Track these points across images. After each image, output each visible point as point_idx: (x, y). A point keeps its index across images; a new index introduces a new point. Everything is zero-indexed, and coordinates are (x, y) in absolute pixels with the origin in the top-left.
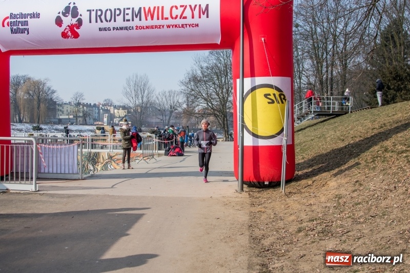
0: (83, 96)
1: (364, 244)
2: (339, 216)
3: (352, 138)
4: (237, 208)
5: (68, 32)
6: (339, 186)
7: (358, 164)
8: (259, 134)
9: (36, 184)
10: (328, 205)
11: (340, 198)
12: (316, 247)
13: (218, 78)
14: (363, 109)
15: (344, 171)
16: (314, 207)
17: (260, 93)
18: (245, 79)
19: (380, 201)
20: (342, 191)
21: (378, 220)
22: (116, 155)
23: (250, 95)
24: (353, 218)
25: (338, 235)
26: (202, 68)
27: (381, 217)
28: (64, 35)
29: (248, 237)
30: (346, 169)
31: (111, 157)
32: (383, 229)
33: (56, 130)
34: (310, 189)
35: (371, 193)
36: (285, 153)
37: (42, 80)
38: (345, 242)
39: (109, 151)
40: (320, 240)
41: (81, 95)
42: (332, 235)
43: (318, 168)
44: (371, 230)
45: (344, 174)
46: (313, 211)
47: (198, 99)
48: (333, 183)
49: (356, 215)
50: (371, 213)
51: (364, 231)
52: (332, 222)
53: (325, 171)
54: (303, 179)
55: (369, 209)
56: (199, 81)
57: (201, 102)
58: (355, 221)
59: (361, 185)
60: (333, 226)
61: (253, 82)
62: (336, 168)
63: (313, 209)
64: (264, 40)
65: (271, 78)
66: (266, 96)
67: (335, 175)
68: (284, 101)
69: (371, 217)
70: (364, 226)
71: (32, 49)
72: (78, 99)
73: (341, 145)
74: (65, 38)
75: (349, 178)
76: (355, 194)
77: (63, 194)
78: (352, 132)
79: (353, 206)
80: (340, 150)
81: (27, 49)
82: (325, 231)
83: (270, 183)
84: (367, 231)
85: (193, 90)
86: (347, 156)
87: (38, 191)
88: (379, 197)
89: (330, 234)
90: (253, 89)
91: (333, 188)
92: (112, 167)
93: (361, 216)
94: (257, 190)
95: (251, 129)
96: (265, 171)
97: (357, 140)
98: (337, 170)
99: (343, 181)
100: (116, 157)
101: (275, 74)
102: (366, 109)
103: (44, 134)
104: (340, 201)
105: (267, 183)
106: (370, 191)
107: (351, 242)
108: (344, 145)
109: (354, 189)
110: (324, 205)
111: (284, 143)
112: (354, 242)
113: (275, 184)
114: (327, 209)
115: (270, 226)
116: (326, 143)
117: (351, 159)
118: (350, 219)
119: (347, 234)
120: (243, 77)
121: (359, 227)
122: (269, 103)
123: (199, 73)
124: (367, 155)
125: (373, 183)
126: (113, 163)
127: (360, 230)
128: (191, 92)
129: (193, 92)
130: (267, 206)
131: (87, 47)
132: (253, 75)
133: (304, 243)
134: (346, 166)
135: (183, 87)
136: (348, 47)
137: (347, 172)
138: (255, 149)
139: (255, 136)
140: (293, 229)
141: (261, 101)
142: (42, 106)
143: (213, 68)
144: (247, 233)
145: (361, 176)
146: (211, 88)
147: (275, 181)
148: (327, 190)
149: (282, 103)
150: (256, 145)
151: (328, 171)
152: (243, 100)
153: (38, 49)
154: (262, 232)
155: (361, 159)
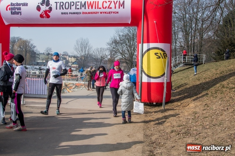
0: (51, 50)
1: (208, 141)
2: (195, 124)
3: (204, 79)
4: (137, 118)
5: (43, 14)
6: (196, 107)
7: (207, 94)
8: (151, 76)
9: (23, 100)
10: (189, 117)
11: (196, 114)
12: (181, 142)
13: (129, 42)
14: (211, 62)
15: (199, 98)
16: (181, 119)
17: (152, 52)
18: (144, 44)
19: (218, 117)
20: (197, 110)
21: (217, 127)
22: (70, 84)
23: (147, 53)
24: (203, 126)
25: (194, 135)
26: (120, 35)
27: (218, 126)
28: (41, 16)
29: (143, 135)
30: (200, 97)
31: (66, 85)
32: (219, 133)
33: (36, 68)
34: (179, 107)
35: (214, 111)
36: (166, 87)
37: (28, 40)
38: (197, 139)
39: (65, 82)
40: (184, 138)
41: (50, 49)
42: (191, 135)
43: (184, 96)
44: (213, 133)
45: (199, 99)
46: (180, 121)
47: (117, 53)
48: (192, 105)
49: (205, 124)
50: (213, 123)
51: (209, 134)
52: (191, 127)
53: (188, 98)
54: (175, 102)
55: (212, 121)
56: (118, 43)
57: (119, 55)
58: (204, 127)
59: (208, 106)
60: (191, 130)
61: (148, 46)
62: (195, 96)
63: (180, 120)
64: (156, 22)
65: (159, 44)
66: (156, 54)
67: (194, 100)
68: (166, 57)
69: (213, 126)
70: (209, 130)
71: (23, 23)
72: (48, 51)
73: (198, 83)
74: (42, 18)
75: (201, 102)
76: (205, 112)
77: (39, 107)
78: (204, 75)
79: (203, 118)
80: (197, 85)
81: (20, 23)
82: (187, 132)
83: (157, 103)
84: (210, 134)
85: (114, 48)
86: (201, 89)
87: (25, 104)
88: (218, 114)
89: (189, 135)
90: (148, 50)
91: (192, 108)
92: (67, 91)
93: (207, 125)
94: (149, 107)
95: (146, 73)
96: (154, 96)
97: (207, 80)
98: (195, 97)
99: (198, 104)
100: (69, 85)
101: (161, 42)
102: (213, 62)
103: (28, 71)
104: (196, 115)
105: (154, 103)
106: (213, 110)
107: (201, 139)
108: (199, 83)
109: (204, 108)
110: (187, 117)
111: (165, 81)
112: (203, 140)
113: (159, 104)
114: (188, 120)
115: (156, 128)
116: (189, 81)
117: (203, 91)
118: (201, 126)
119: (199, 135)
120: (143, 43)
121: (206, 131)
122: (157, 58)
123: (118, 39)
124: (213, 89)
125: (215, 106)
126: (67, 89)
127: (206, 133)
129: (114, 49)
130: (154, 117)
131: (54, 23)
132: (148, 42)
133: (175, 139)
134: (200, 95)
135: (109, 46)
136: (204, 26)
137: (200, 99)
138: (149, 84)
139: (149, 76)
140: (169, 130)
141: (153, 57)
142: (28, 54)
143: (126, 36)
144: (142, 132)
145: (209, 101)
146: (125, 47)
147: (159, 102)
148: (189, 109)
149: (165, 58)
150: (149, 82)
151: (190, 97)
152: (143, 56)
153: (26, 23)
154: (151, 132)
155: (208, 91)
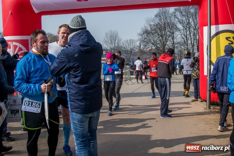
13: (160, 31)
17: (222, 36)
18: (212, 27)
26: (151, 25)
47: (149, 43)
56: (149, 33)
57: (151, 45)
66: (227, 38)
71: (56, 10)
74: (79, 1)
81: (53, 10)
85: (145, 38)
90: (217, 34)
122: (230, 44)
123: (149, 29)
128: (144, 39)
129: (146, 40)
131: (94, 7)
132: (217, 23)
135: (140, 37)
143: (157, 25)
146: (156, 37)
153: (60, 10)
